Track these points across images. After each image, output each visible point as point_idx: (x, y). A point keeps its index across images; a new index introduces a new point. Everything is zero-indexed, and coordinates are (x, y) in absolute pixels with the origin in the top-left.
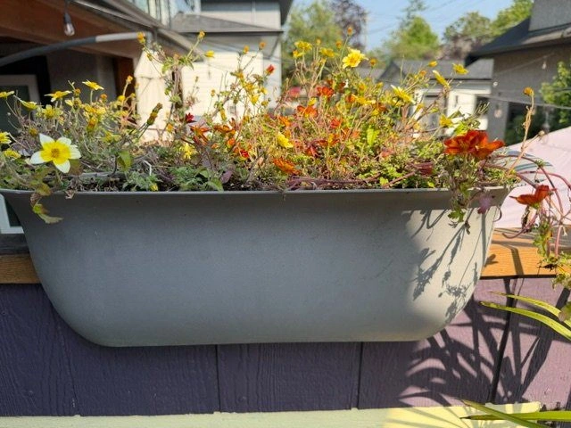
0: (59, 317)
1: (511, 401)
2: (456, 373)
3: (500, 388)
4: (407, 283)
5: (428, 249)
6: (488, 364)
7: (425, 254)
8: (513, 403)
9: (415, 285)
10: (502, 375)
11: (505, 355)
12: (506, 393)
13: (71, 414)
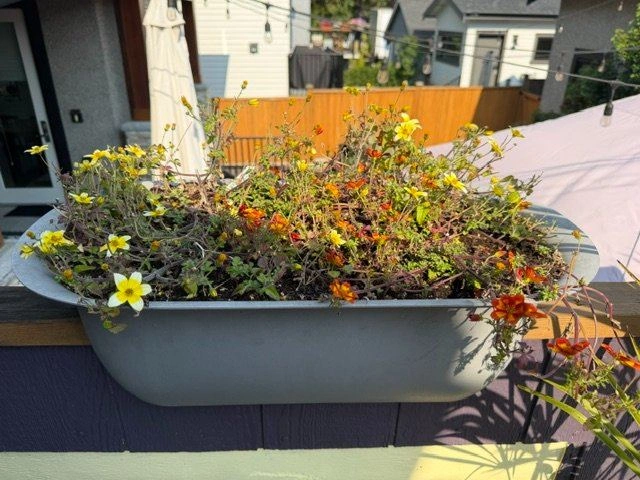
0: (110, 377)
1: (540, 441)
2: (491, 420)
3: (530, 431)
4: (449, 364)
5: (470, 337)
6: (521, 411)
7: (468, 341)
8: (542, 442)
9: (457, 364)
10: (533, 420)
11: (538, 403)
12: (536, 434)
13: (121, 451)
